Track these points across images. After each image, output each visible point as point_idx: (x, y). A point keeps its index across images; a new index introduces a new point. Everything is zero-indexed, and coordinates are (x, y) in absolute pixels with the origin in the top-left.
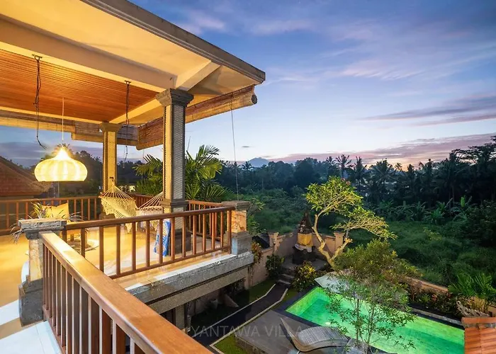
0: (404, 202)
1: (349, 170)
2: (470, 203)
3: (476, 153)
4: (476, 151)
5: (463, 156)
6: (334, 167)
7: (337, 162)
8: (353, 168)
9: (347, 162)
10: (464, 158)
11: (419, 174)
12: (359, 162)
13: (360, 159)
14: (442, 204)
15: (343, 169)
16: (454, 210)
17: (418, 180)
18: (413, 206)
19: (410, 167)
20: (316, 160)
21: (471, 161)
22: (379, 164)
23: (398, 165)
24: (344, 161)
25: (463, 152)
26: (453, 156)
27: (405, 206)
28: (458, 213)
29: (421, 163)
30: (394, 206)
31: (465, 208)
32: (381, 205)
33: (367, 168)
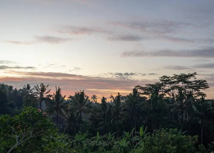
0: (98, 133)
1: (48, 99)
2: (146, 133)
3: (150, 89)
4: (150, 88)
5: (142, 92)
6: (32, 96)
7: (35, 91)
8: (52, 98)
9: (46, 91)
10: (142, 94)
11: (111, 106)
12: (58, 92)
13: (59, 89)
14: (127, 134)
15: (42, 98)
16: (135, 138)
17: (109, 111)
18: (105, 136)
19: (104, 99)
20: (11, 87)
21: (147, 96)
22: (77, 95)
23: (94, 97)
24: (43, 90)
25: (142, 88)
26: (135, 91)
27: (98, 137)
28: (138, 141)
29: (112, 96)
30: (89, 137)
31: (143, 137)
32: (78, 137)
33: (66, 99)
